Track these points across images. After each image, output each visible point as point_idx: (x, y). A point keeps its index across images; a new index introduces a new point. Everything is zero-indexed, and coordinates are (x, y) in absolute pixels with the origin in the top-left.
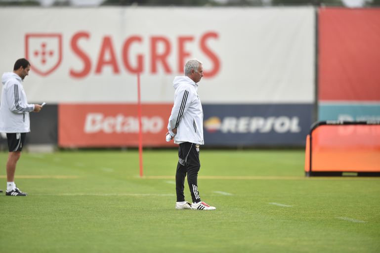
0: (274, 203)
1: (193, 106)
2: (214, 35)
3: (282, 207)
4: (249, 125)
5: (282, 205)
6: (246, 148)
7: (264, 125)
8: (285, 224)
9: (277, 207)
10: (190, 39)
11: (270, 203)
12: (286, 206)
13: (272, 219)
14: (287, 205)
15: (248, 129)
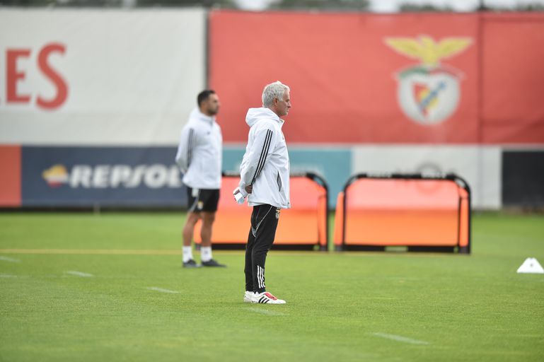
0: (153, 288)
1: (278, 153)
2: (59, 48)
3: (166, 294)
4: (109, 176)
5: (165, 291)
6: (105, 210)
7: (131, 177)
8: (171, 317)
9: (159, 294)
10: (26, 53)
11: (147, 288)
12: (172, 292)
13: (153, 311)
14: (173, 290)
15: (108, 182)
